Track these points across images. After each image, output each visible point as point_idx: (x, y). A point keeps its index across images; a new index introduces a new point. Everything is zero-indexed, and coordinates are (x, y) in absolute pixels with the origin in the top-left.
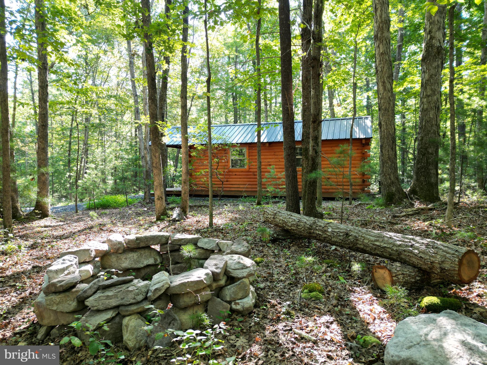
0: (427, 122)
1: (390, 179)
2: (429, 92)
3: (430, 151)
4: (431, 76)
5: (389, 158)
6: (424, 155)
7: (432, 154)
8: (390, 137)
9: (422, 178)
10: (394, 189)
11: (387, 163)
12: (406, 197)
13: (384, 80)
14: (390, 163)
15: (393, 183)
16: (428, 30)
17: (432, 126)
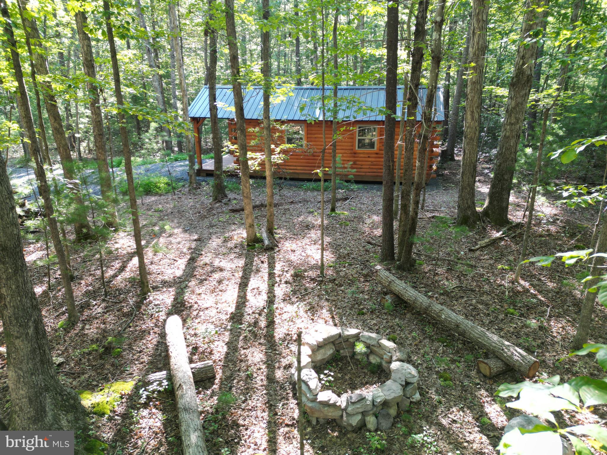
0: (507, 149)
1: (467, 203)
2: (513, 120)
3: (506, 178)
4: (517, 105)
5: (469, 185)
6: (499, 181)
7: (507, 180)
8: (472, 165)
9: (495, 203)
10: (470, 213)
11: (466, 189)
12: (479, 220)
13: (473, 109)
14: (468, 189)
15: (469, 207)
16: (521, 54)
17: (511, 153)
